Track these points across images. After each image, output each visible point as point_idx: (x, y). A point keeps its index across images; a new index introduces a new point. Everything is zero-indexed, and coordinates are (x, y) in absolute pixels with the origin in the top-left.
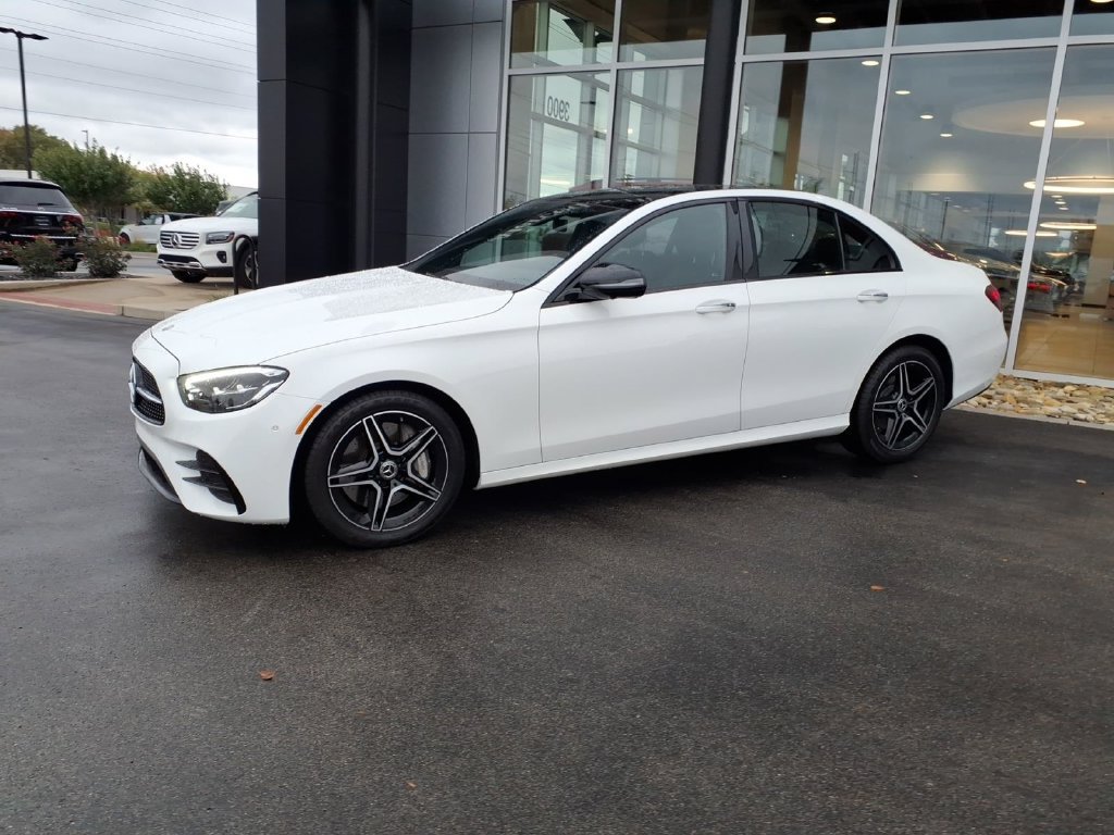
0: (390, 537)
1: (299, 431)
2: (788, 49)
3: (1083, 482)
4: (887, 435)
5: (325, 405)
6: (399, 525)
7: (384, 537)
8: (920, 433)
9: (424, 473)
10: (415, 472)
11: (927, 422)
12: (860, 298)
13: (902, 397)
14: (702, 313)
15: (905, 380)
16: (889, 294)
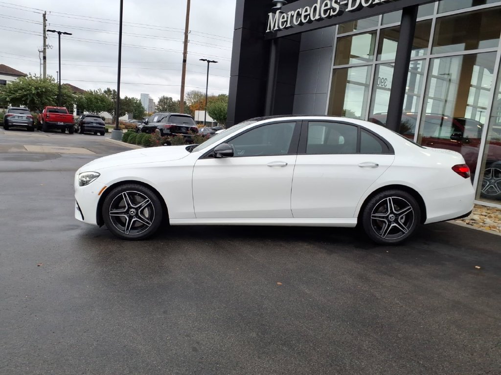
0: (131, 236)
1: (99, 194)
2: (466, 49)
3: (479, 267)
4: (381, 231)
5: (108, 186)
6: (136, 233)
7: (128, 236)
8: (404, 233)
9: (147, 216)
10: (144, 215)
11: (408, 228)
12: (360, 165)
13: (390, 214)
14: (270, 166)
15: (391, 205)
16: (379, 165)
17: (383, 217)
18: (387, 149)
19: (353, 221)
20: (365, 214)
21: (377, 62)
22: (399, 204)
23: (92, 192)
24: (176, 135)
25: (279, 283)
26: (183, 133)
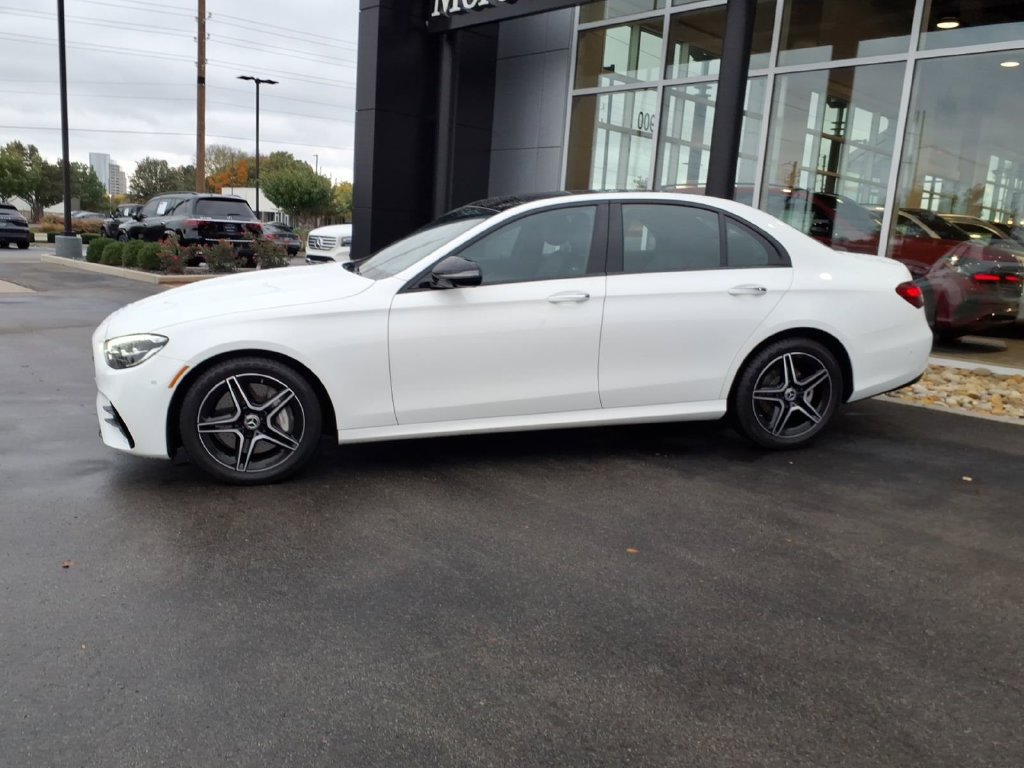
0: (252, 477)
1: (171, 385)
3: (969, 479)
4: (772, 423)
5: (192, 366)
6: (263, 468)
7: (246, 477)
8: (813, 423)
9: (286, 427)
10: (278, 426)
11: (821, 412)
12: (732, 291)
13: (789, 387)
14: (554, 302)
15: (790, 371)
16: (768, 288)
17: (774, 395)
18: (778, 256)
19: (720, 407)
20: (742, 391)
21: (667, 82)
22: (805, 367)
23: (153, 382)
24: (217, 243)
25: (630, 550)
26: (233, 238)
